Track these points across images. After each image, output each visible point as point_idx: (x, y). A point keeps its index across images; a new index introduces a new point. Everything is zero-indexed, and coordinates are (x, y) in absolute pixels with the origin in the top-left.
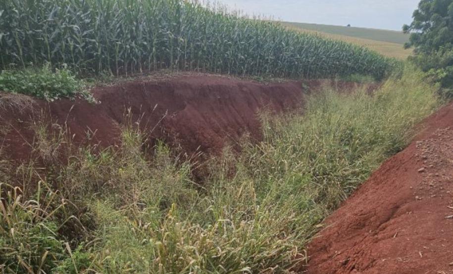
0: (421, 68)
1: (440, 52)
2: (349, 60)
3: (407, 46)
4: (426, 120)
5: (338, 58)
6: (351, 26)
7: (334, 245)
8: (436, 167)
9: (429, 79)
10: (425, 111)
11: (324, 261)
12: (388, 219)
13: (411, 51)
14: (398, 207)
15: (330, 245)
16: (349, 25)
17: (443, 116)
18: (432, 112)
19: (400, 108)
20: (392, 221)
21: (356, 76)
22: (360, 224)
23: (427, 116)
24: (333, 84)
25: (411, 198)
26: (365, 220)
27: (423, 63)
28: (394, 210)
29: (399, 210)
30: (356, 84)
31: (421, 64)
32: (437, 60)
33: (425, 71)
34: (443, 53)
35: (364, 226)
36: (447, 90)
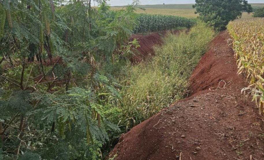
0: (205, 21)
1: (210, 14)
2: (174, 22)
3: (196, 13)
4: (212, 41)
5: (170, 22)
6: (165, 4)
7: (197, 80)
8: (219, 53)
9: (209, 25)
10: (211, 38)
11: (195, 85)
12: (211, 68)
13: (198, 15)
14: (212, 65)
15: (195, 81)
16: (164, 4)
17: (219, 39)
18: (214, 38)
19: (201, 38)
20: (211, 69)
21: (179, 28)
22: (202, 72)
23: (212, 40)
24: (172, 32)
25: (214, 62)
26: (203, 71)
27: (204, 19)
28: (211, 66)
29: (212, 66)
30: (180, 31)
31: (203, 20)
32: (209, 17)
33: (206, 22)
34: (211, 14)
35: (204, 72)
36: (217, 28)
